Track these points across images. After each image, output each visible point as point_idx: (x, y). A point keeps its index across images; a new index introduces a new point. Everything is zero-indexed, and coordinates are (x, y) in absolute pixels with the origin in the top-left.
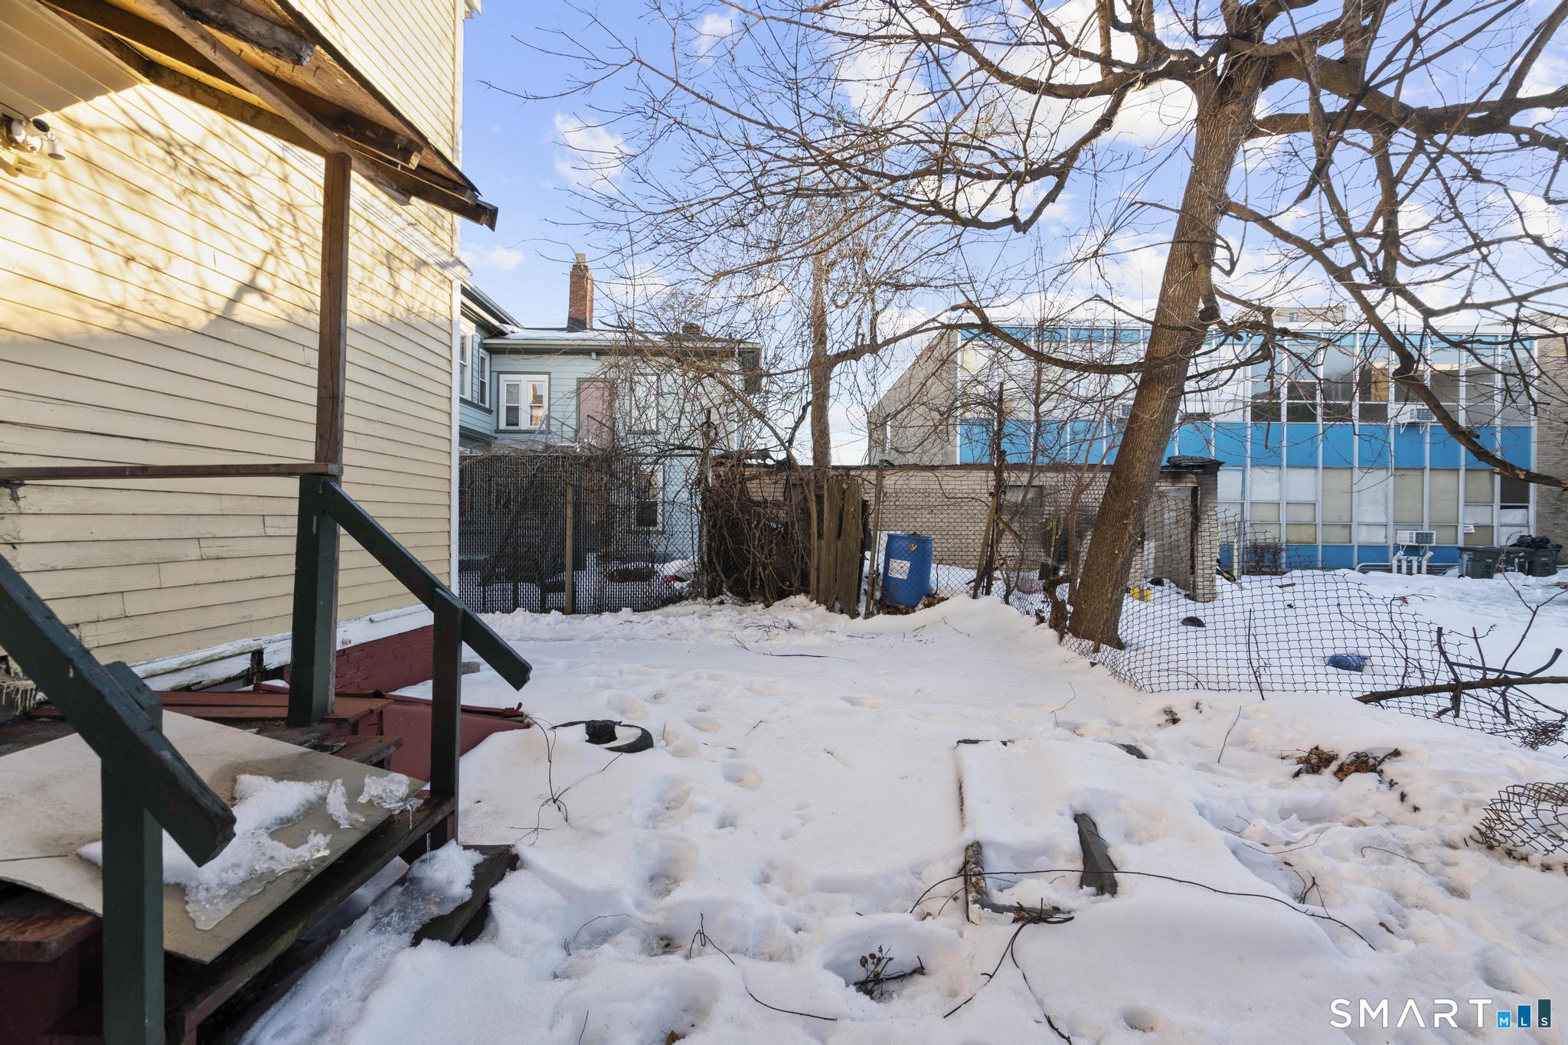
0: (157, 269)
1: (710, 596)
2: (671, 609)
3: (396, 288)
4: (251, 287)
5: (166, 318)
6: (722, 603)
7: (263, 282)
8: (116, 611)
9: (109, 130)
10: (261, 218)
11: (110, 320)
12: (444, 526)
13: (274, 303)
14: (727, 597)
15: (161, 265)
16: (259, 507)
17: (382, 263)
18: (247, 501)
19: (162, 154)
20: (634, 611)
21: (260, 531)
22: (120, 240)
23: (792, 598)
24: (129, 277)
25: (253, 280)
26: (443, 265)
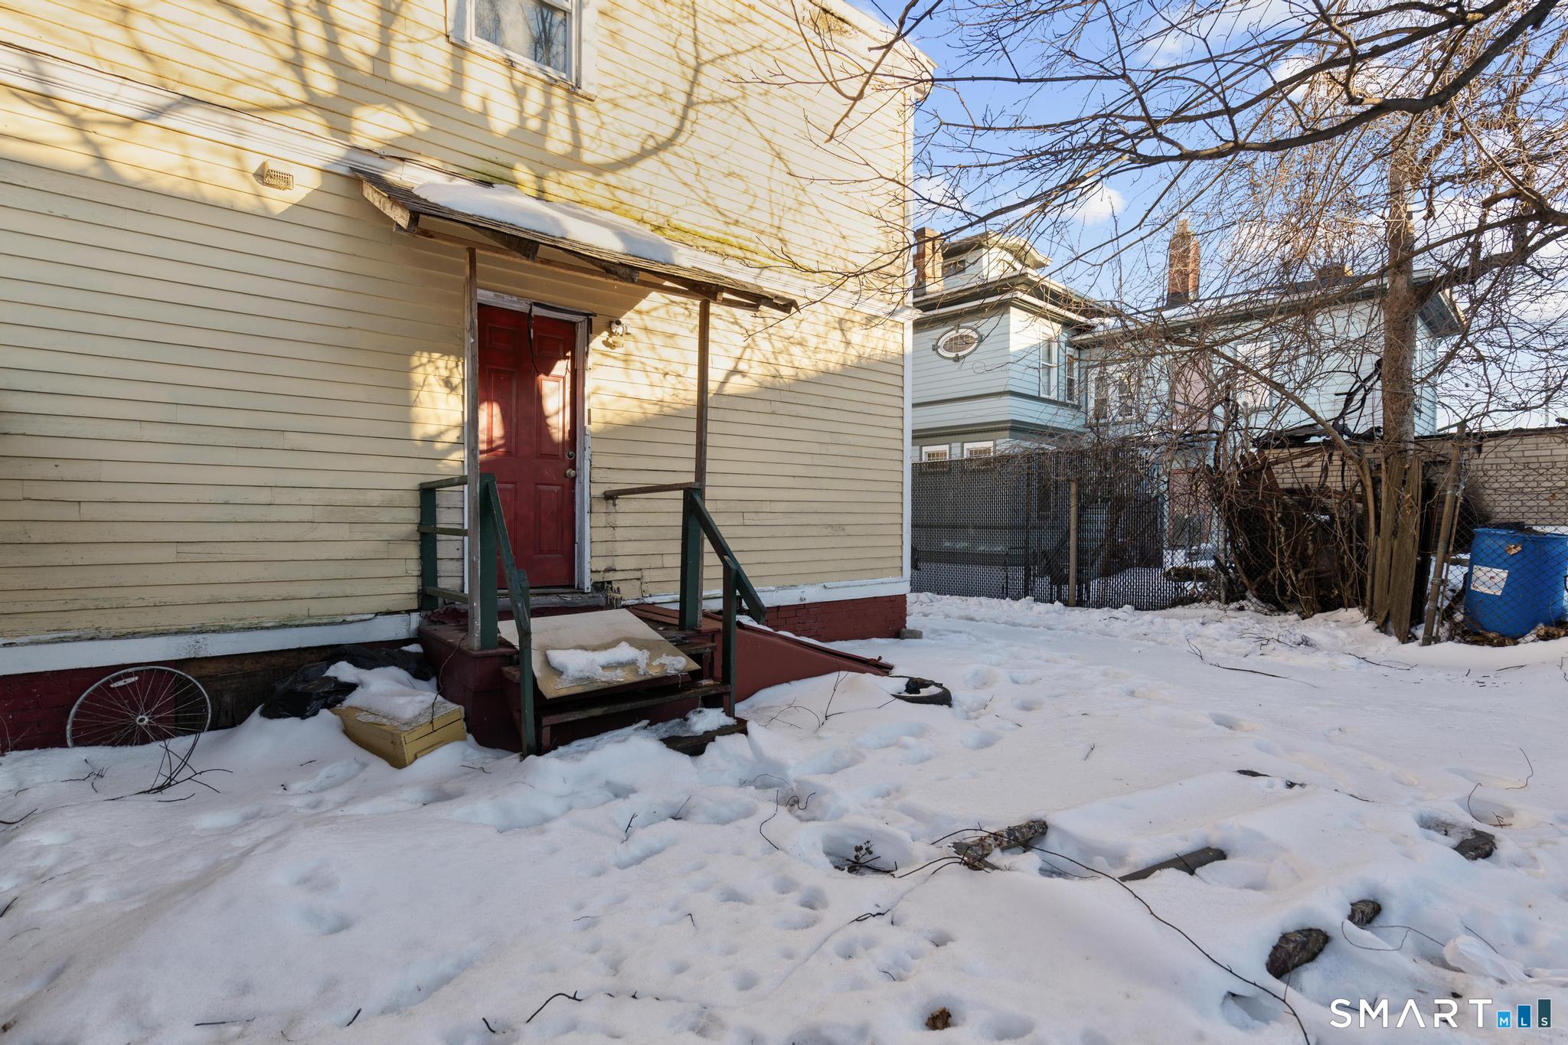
0: (680, 376)
1: (1228, 600)
2: (1179, 610)
3: (848, 343)
4: (735, 371)
5: (684, 402)
6: (1241, 609)
7: (742, 366)
8: (659, 564)
9: (655, 309)
10: (741, 327)
11: (655, 409)
12: (897, 519)
13: (750, 378)
14: (1251, 602)
15: (681, 373)
16: (739, 507)
17: (835, 328)
18: (732, 504)
19: (682, 311)
20: (1136, 609)
21: (740, 522)
22: (660, 365)
23: (1342, 611)
24: (666, 384)
25: (735, 367)
26: (892, 314)
